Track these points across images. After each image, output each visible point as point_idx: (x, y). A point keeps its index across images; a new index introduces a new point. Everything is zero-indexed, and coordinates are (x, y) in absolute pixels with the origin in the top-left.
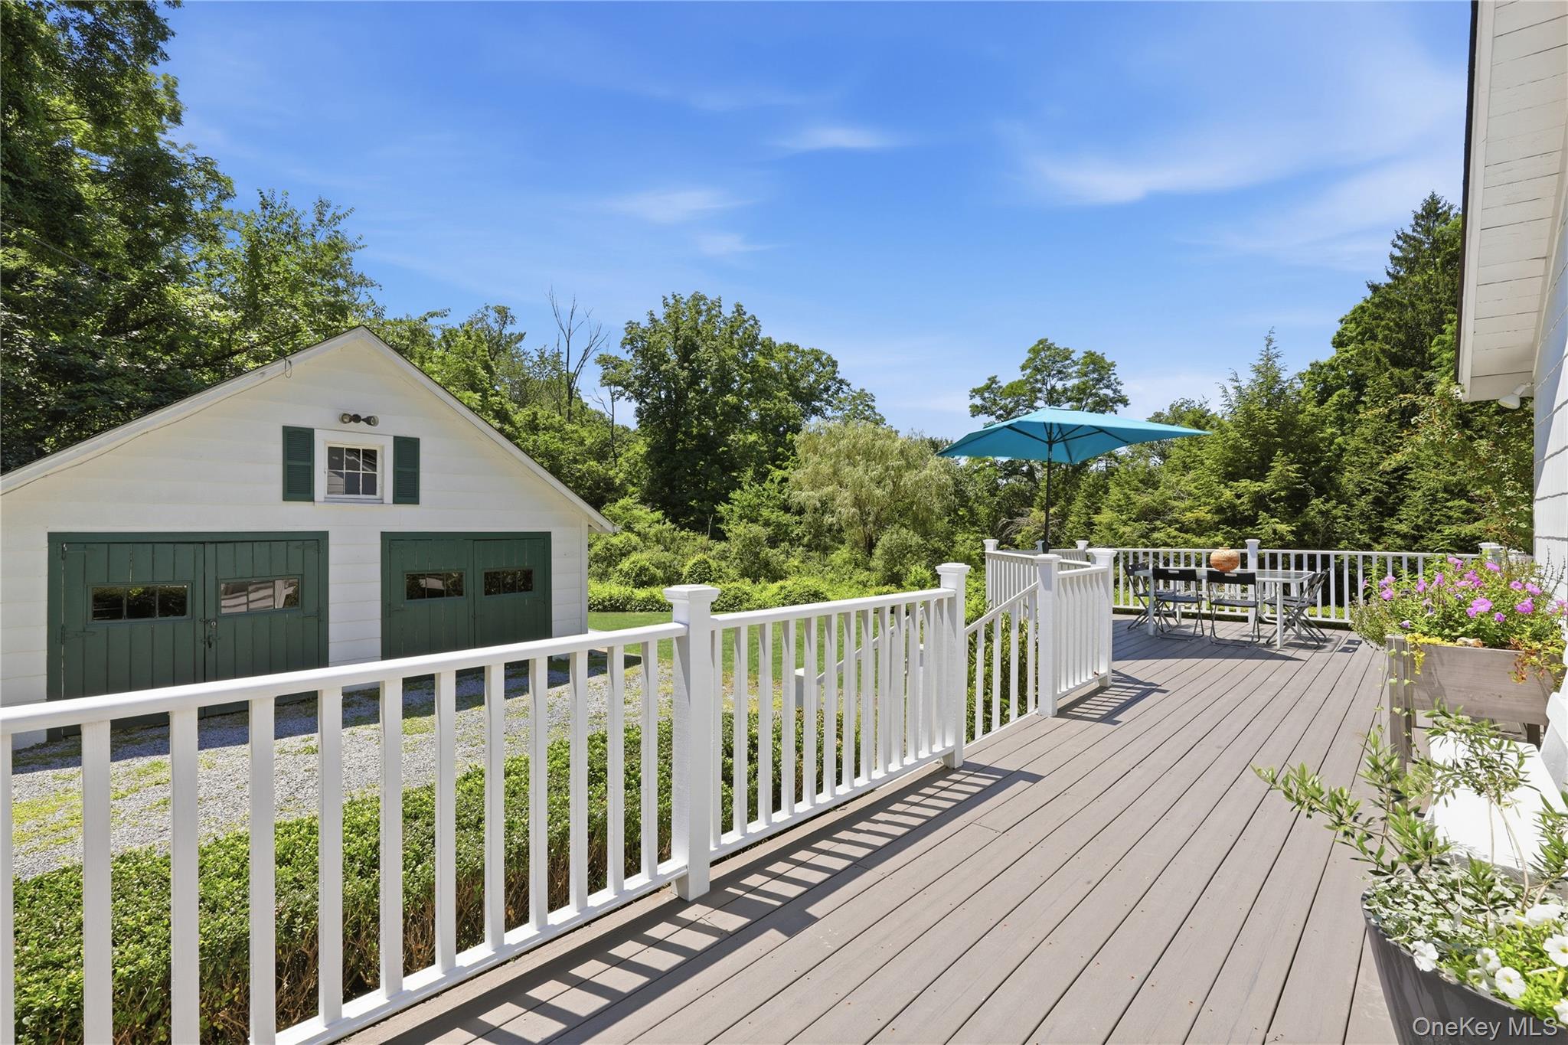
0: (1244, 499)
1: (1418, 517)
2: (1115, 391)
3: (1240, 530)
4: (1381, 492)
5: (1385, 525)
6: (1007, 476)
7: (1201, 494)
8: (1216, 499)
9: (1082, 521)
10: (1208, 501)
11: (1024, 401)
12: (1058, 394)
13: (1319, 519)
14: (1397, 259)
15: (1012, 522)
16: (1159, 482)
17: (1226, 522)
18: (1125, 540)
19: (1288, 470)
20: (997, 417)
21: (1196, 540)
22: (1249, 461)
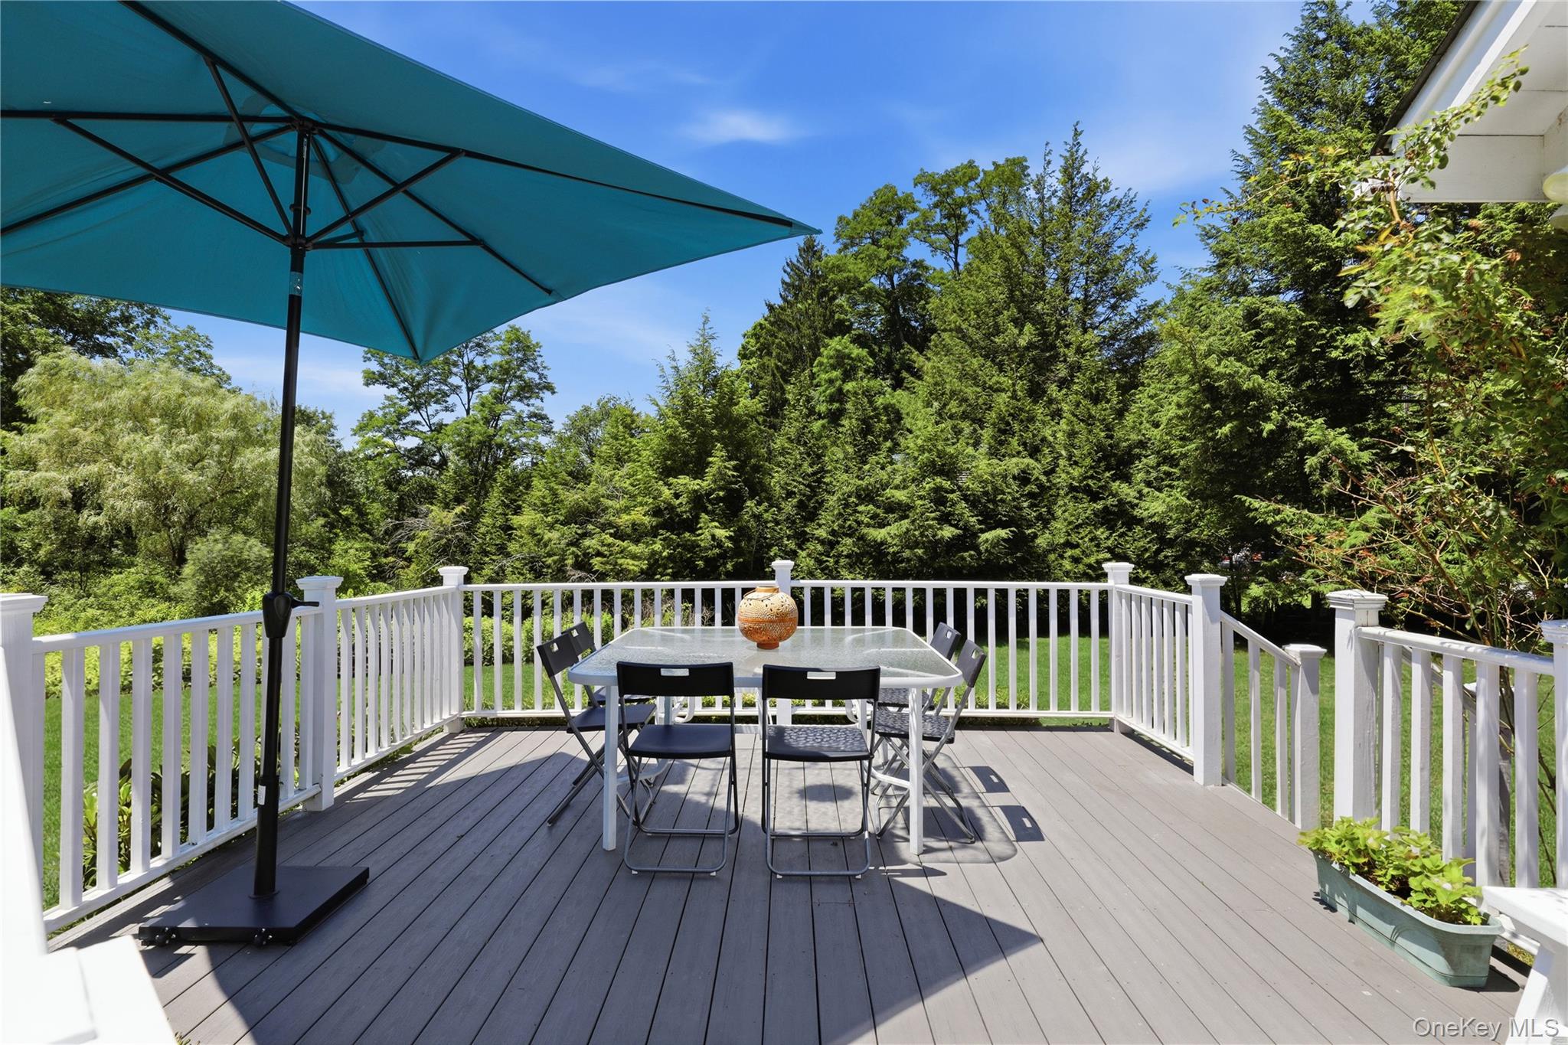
0: (683, 499)
1: (833, 522)
2: (541, 376)
3: (678, 535)
4: (804, 495)
5: (807, 530)
6: (412, 468)
7: (636, 492)
8: (654, 498)
9: (498, 524)
10: (645, 500)
11: (435, 374)
12: (478, 370)
13: (753, 523)
14: (786, 283)
15: (402, 526)
16: (590, 475)
17: (663, 526)
18: (552, 549)
19: (726, 467)
20: (400, 390)
21: (633, 548)
22: (686, 454)
